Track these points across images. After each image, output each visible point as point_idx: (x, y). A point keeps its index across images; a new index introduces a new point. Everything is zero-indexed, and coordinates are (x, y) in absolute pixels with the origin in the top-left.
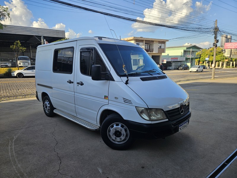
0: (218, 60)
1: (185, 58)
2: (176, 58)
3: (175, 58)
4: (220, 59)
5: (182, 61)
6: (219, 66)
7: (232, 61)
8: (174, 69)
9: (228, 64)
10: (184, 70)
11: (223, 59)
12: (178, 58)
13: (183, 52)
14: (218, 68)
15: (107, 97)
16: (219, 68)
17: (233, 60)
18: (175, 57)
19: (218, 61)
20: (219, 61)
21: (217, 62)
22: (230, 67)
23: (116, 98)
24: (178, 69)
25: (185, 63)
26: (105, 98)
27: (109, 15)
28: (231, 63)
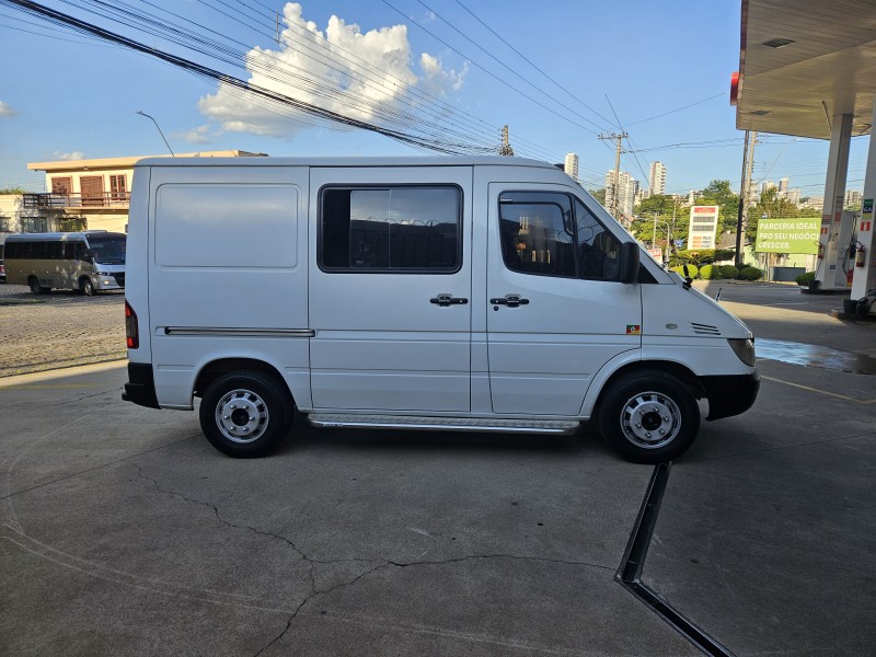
15: (637, 328)
23: (668, 326)
26: (628, 331)
27: (192, 68)
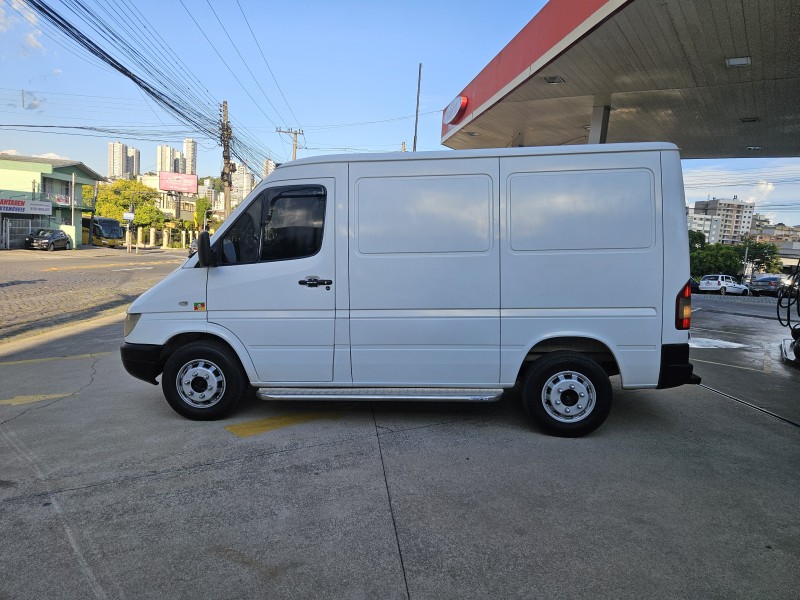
0: (141, 222)
1: (50, 204)
2: (17, 203)
3: (12, 202)
4: (148, 221)
5: (37, 216)
6: (146, 240)
7: (183, 228)
8: (13, 247)
9: (175, 237)
10: (55, 249)
11: (158, 221)
12: (23, 203)
13: (39, 180)
14: (145, 249)
16: (147, 246)
17: (187, 225)
18: (14, 199)
19: (143, 226)
20: (146, 225)
21: (140, 229)
22: (181, 246)
24: (28, 246)
25: (53, 227)
28: (184, 233)
